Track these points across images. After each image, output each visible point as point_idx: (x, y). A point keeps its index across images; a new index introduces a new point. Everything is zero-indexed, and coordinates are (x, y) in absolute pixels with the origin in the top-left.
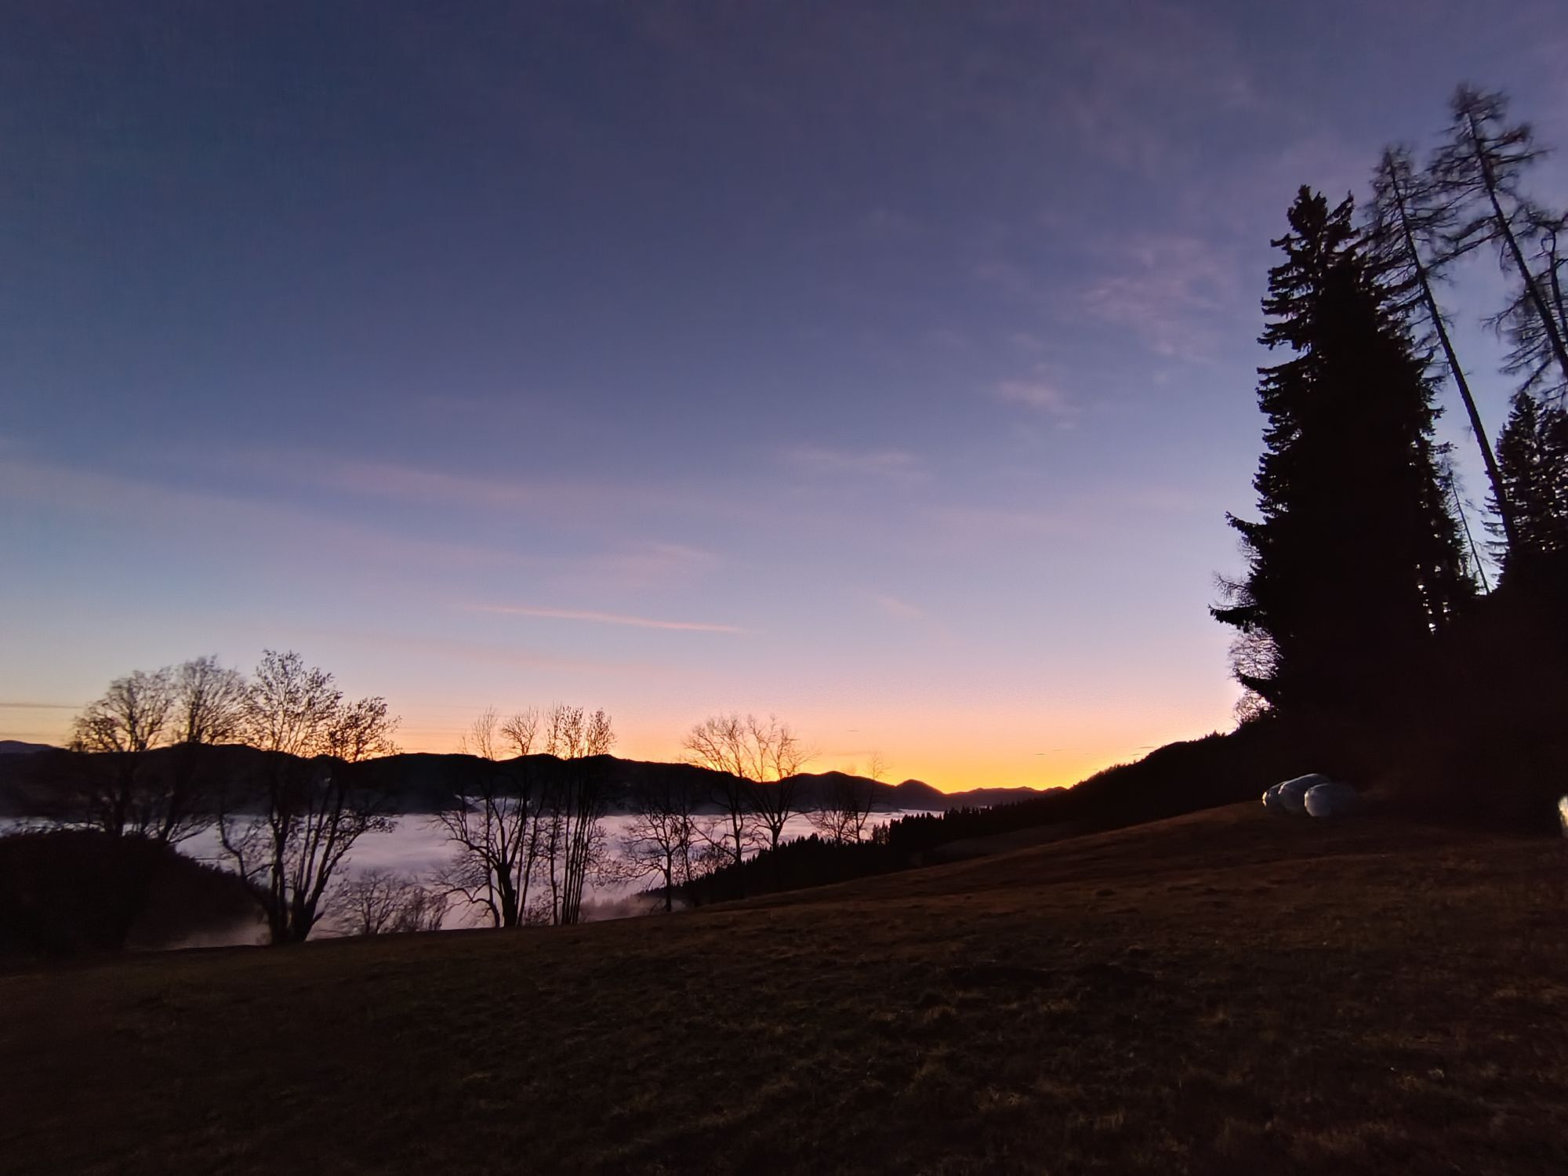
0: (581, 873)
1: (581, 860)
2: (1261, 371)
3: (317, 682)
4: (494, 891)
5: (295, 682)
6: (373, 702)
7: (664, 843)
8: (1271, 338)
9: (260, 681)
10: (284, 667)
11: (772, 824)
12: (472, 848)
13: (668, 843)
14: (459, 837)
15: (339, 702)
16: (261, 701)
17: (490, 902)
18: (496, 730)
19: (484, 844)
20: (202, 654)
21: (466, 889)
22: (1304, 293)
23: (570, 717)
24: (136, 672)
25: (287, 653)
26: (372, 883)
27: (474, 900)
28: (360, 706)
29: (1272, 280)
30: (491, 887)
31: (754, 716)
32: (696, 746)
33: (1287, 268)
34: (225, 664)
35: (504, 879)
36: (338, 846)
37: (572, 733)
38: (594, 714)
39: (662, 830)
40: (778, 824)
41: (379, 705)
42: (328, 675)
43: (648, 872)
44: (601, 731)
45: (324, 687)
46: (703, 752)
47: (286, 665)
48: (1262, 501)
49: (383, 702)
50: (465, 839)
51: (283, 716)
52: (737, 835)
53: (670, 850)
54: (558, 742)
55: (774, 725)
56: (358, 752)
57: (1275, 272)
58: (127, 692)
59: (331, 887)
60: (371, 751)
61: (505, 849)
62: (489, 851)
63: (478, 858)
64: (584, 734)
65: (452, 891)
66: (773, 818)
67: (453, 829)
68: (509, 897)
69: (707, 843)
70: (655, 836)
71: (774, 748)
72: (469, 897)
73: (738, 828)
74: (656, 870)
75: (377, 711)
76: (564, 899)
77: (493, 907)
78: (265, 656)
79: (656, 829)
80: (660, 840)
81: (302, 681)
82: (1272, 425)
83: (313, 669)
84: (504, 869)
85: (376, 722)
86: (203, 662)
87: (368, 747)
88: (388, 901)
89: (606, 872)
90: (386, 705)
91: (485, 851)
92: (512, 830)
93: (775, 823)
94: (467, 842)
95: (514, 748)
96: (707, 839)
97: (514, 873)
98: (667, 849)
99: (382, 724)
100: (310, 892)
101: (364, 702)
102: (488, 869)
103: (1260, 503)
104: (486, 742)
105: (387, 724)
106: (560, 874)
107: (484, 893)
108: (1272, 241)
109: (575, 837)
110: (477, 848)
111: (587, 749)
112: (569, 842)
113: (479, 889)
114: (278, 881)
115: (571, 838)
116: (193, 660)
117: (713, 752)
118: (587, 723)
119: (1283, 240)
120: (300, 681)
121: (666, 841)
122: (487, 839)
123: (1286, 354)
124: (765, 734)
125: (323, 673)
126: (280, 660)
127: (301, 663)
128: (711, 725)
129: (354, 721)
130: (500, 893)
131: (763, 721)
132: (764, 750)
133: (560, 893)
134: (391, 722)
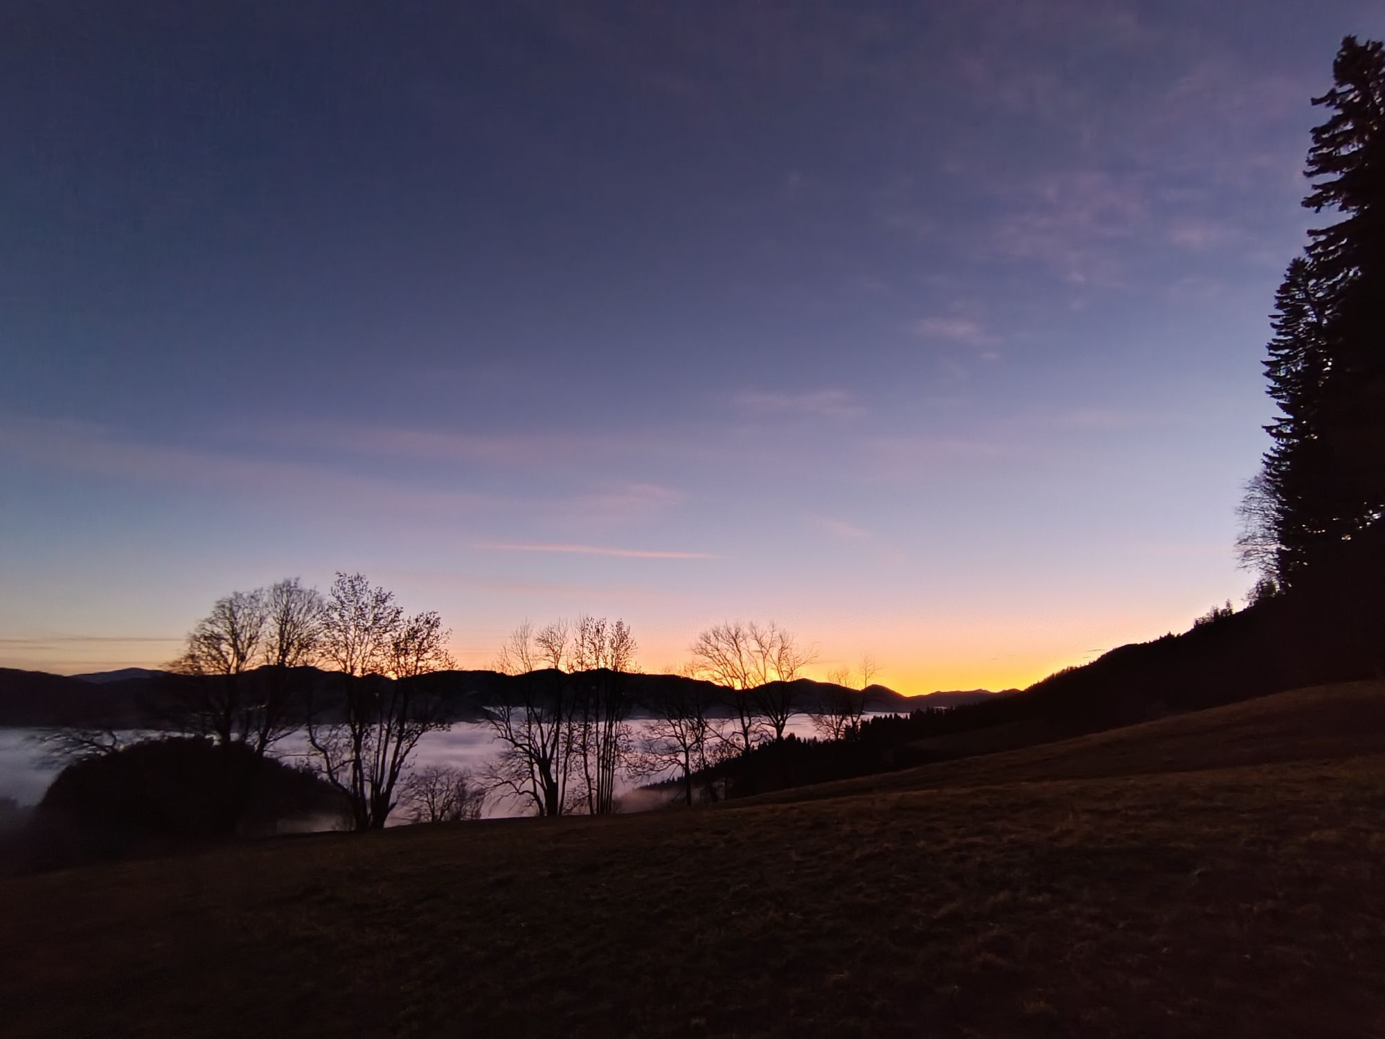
0: (611, 767)
1: (610, 755)
2: (1311, 233)
3: (381, 600)
4: (537, 783)
5: (362, 600)
6: (428, 616)
7: (681, 739)
9: (334, 600)
10: (353, 587)
11: (776, 722)
12: (517, 745)
13: (684, 740)
14: (505, 736)
15: (401, 616)
16: (336, 616)
17: (534, 794)
18: (531, 642)
19: (527, 741)
20: (287, 577)
21: (513, 782)
23: (594, 627)
24: (236, 594)
25: (355, 575)
26: (434, 776)
27: (520, 791)
28: (417, 620)
30: (534, 781)
31: (754, 623)
32: (704, 652)
34: (306, 585)
35: (545, 770)
36: (405, 745)
37: (596, 641)
38: (615, 624)
40: (781, 722)
41: (434, 619)
42: (389, 594)
43: (667, 767)
44: (622, 639)
45: (387, 604)
46: (710, 657)
47: (355, 584)
49: (437, 616)
50: (510, 738)
51: (354, 630)
52: (745, 733)
53: (687, 747)
54: (586, 651)
55: (773, 631)
58: (229, 610)
59: (402, 780)
61: (544, 746)
62: (531, 748)
63: (521, 755)
64: (607, 643)
65: (501, 784)
67: (498, 729)
68: (551, 789)
69: (718, 740)
70: (674, 733)
71: (775, 653)
72: (516, 789)
73: (746, 725)
74: (676, 765)
75: (432, 624)
76: (598, 791)
77: (537, 798)
78: (337, 578)
79: (674, 728)
80: (678, 738)
81: (368, 599)
83: (377, 588)
84: (545, 765)
85: (431, 634)
86: (288, 584)
88: (448, 793)
89: (634, 766)
90: (439, 618)
91: (527, 748)
92: (549, 730)
93: (778, 721)
94: (512, 740)
95: (548, 655)
96: (718, 736)
97: (553, 767)
98: (684, 745)
99: (437, 635)
100: (384, 786)
101: (421, 616)
102: (531, 764)
104: (523, 651)
105: (440, 636)
106: (592, 772)
107: (529, 785)
109: (605, 735)
110: (520, 746)
111: (610, 656)
112: (599, 740)
113: (524, 782)
114: (358, 774)
115: (601, 736)
116: (280, 582)
117: (719, 658)
118: (609, 632)
119: (1326, 96)
121: (683, 738)
122: (529, 738)
123: (1335, 215)
124: (766, 640)
125: (386, 591)
126: (349, 581)
127: (367, 583)
128: (716, 634)
129: (413, 634)
130: (542, 785)
131: (763, 628)
132: (766, 654)
133: (594, 785)
134: (444, 634)
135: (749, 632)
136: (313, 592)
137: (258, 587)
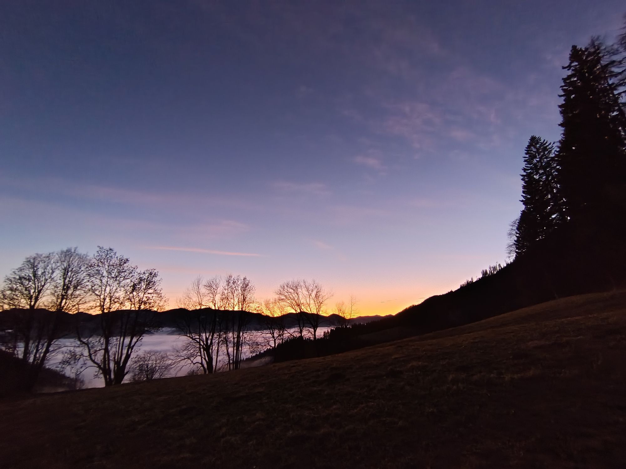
4: (203, 359)
6: (151, 271)
17: (202, 363)
25: (108, 248)
26: (148, 357)
27: (194, 363)
28: (144, 273)
29: (562, 83)
30: (201, 357)
33: (570, 77)
34: (81, 251)
38: (242, 279)
42: (128, 259)
50: (191, 336)
53: (275, 338)
58: (32, 264)
68: (210, 362)
75: (154, 275)
77: (203, 366)
78: (98, 249)
83: (121, 256)
90: (156, 272)
91: (198, 340)
100: (122, 362)
101: (146, 271)
102: (200, 348)
105: (157, 281)
106: (231, 351)
107: (198, 360)
108: (562, 67)
110: (195, 339)
114: (107, 357)
119: (568, 66)
124: (310, 288)
127: (115, 253)
130: (206, 360)
131: (309, 281)
133: (231, 357)
135: (303, 284)
136: (85, 256)
137: (51, 251)
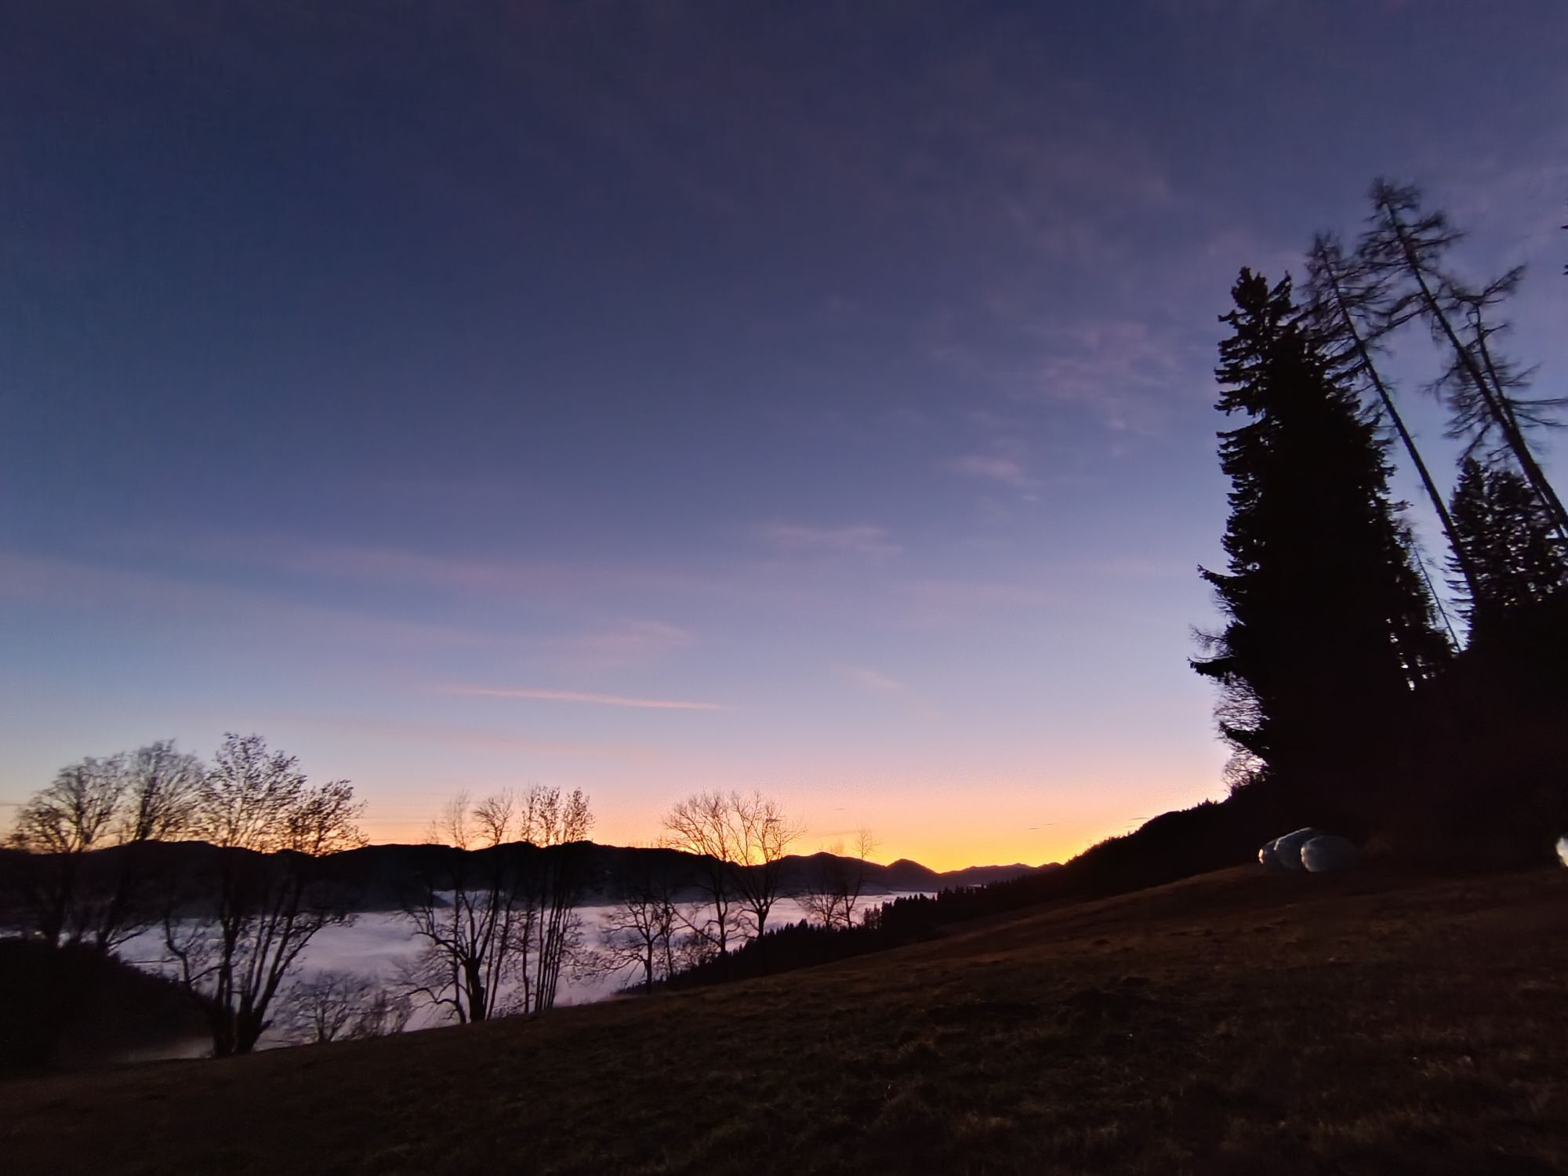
0: (556, 966)
1: (556, 951)
2: (1220, 435)
3: (280, 766)
4: (461, 990)
5: (256, 766)
6: (339, 785)
7: (644, 930)
8: (1226, 406)
9: (219, 766)
10: (246, 751)
11: (758, 907)
12: (439, 942)
13: (648, 931)
14: (425, 931)
15: (303, 787)
16: (219, 786)
17: (457, 1002)
18: (467, 816)
19: (452, 937)
20: (159, 739)
21: (430, 989)
22: (1254, 364)
23: (546, 798)
24: (87, 759)
25: (249, 736)
26: (327, 985)
27: (439, 1000)
28: (324, 790)
29: (1223, 352)
30: (458, 986)
31: (737, 793)
32: (678, 826)
33: (1235, 341)
34: (182, 749)
35: (473, 976)
36: (292, 944)
37: (548, 814)
38: (572, 794)
39: (642, 917)
40: (765, 908)
41: (345, 789)
42: (293, 758)
43: (627, 964)
44: (578, 812)
45: (288, 771)
46: (685, 832)
47: (248, 748)
48: (1232, 562)
49: (349, 785)
50: (431, 933)
51: (241, 803)
52: (721, 921)
53: (651, 939)
54: (533, 825)
55: (758, 802)
56: (320, 839)
57: (1225, 345)
58: (75, 781)
59: (283, 990)
60: (335, 837)
61: (474, 942)
62: (457, 945)
63: (444, 954)
64: (560, 816)
65: (415, 991)
66: (759, 902)
67: (418, 922)
68: (478, 996)
69: (689, 930)
70: (635, 923)
71: (759, 826)
72: (433, 997)
73: (722, 912)
74: (636, 961)
75: (343, 795)
76: (537, 996)
77: (459, 1008)
78: (226, 740)
79: (636, 916)
80: (640, 928)
81: (264, 765)
82: (1235, 489)
83: (277, 751)
84: (472, 965)
85: (340, 807)
86: (159, 747)
87: (331, 834)
88: (344, 1005)
89: (582, 964)
90: (351, 788)
91: (452, 945)
92: (482, 922)
93: (761, 907)
94: (434, 936)
95: (487, 831)
96: (690, 925)
97: (483, 969)
98: (647, 937)
99: (347, 808)
100: (259, 998)
101: (329, 785)
102: (454, 964)
103: (1231, 564)
104: (457, 826)
105: (352, 809)
106: (532, 971)
107: (450, 993)
108: (1219, 316)
109: (550, 927)
110: (444, 942)
111: (563, 831)
112: (543, 934)
113: (445, 988)
114: (225, 986)
115: (546, 928)
116: (149, 744)
117: (696, 832)
118: (563, 804)
119: (1229, 316)
120: (262, 765)
121: (646, 928)
122: (455, 932)
123: (1242, 419)
124: (749, 812)
125: (287, 756)
126: (242, 744)
127: (265, 746)
128: (693, 803)
129: (317, 808)
130: (468, 992)
131: (747, 798)
132: (749, 828)
133: (533, 989)
134: (357, 807)
135: (730, 803)
136: (190, 759)
